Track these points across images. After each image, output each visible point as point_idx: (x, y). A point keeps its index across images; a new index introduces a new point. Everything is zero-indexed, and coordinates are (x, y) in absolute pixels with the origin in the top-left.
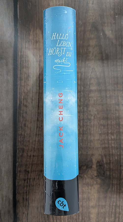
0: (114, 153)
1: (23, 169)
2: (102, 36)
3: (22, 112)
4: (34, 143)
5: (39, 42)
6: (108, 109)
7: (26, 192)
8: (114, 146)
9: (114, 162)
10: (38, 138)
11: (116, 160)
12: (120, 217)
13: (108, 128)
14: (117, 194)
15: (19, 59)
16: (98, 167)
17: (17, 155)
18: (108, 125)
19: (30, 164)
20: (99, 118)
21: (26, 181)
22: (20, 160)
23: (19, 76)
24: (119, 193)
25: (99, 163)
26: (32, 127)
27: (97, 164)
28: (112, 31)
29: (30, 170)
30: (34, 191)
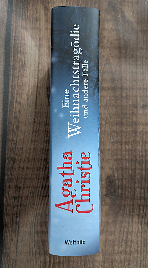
0: (128, 166)
1: (13, 184)
2: (121, 19)
3: (14, 110)
4: (28, 151)
5: (40, 20)
6: (123, 111)
7: (17, 214)
8: (129, 159)
9: (127, 178)
10: (34, 145)
11: (129, 175)
12: (132, 246)
13: (122, 136)
14: (129, 217)
15: (13, 42)
16: (108, 184)
17: (6, 166)
18: (122, 132)
19: (22, 178)
20: (112, 123)
21: (17, 200)
22: (9, 173)
23: (12, 63)
24: (132, 216)
25: (110, 178)
26: (26, 131)
27: (106, 180)
28: (133, 12)
29: (22, 185)
30: (27, 212)
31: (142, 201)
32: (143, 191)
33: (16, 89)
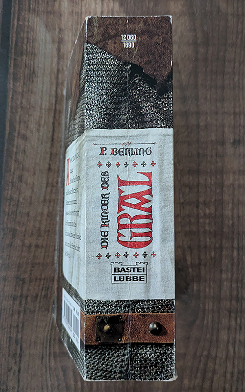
31: (234, 302)
32: (234, 285)
33: (19, 114)
